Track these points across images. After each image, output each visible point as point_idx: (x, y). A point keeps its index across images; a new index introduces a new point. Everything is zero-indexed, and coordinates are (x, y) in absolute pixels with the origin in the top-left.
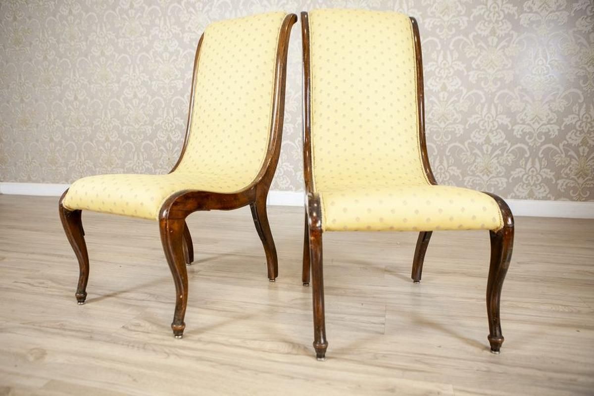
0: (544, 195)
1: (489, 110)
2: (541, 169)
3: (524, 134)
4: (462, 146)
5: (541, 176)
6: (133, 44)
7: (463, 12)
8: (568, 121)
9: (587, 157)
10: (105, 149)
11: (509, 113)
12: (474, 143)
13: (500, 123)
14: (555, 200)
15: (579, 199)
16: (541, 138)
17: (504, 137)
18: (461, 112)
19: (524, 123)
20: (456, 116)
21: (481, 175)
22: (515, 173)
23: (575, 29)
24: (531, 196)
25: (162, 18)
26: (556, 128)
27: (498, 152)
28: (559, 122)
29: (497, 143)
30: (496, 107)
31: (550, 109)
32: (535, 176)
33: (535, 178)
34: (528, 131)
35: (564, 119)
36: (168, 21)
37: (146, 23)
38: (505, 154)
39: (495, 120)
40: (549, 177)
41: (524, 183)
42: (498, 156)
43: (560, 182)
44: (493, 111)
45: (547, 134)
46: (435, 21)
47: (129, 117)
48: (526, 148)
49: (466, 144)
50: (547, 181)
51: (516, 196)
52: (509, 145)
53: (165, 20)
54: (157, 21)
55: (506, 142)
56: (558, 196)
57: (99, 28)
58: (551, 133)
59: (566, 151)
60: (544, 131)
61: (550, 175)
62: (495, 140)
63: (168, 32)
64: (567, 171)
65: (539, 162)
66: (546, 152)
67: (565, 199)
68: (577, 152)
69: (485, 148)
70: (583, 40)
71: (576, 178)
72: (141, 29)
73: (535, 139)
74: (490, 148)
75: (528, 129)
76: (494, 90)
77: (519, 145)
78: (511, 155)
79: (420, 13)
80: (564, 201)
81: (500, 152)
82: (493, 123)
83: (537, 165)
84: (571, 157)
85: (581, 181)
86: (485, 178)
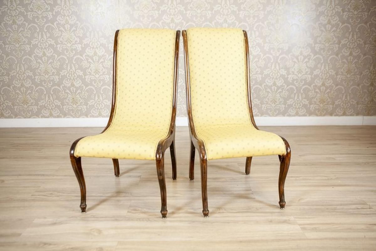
0: (304, 113)
1: (275, 67)
2: (302, 99)
3: (293, 80)
4: (260, 87)
5: (302, 103)
7: (262, 8)
8: (316, 72)
9: (325, 92)
10: (21, 92)
11: (287, 69)
12: (267, 85)
13: (281, 74)
14: (309, 116)
15: (321, 115)
16: (302, 82)
17: (283, 81)
18: (260, 67)
19: (293, 74)
20: (257, 69)
21: (271, 103)
22: (289, 102)
23: (319, 22)
24: (297, 114)
26: (310, 76)
27: (280, 90)
28: (311, 73)
29: (279, 85)
30: (279, 65)
31: (307, 66)
32: (299, 103)
33: (299, 105)
34: (295, 78)
35: (314, 72)
38: (284, 92)
40: (306, 103)
41: (293, 108)
42: (280, 92)
43: (312, 106)
44: (277, 67)
45: (305, 80)
46: (245, 13)
47: (40, 70)
48: (295, 88)
49: (263, 86)
50: (305, 106)
51: (289, 114)
52: (286, 87)
54: (59, 2)
55: (284, 84)
56: (311, 114)
58: (307, 79)
59: (315, 89)
60: (304, 78)
61: (307, 102)
62: (280, 83)
63: (68, 10)
64: (315, 100)
65: (301, 95)
66: (304, 90)
68: (320, 90)
69: (273, 88)
70: (323, 28)
71: (319, 104)
73: (299, 83)
74: (276, 88)
75: (295, 77)
76: (278, 55)
77: (291, 86)
78: (287, 91)
79: (237, 8)
80: (314, 116)
82: (277, 74)
83: (300, 98)
84: (317, 92)
85: (321, 105)
86: (273, 105)
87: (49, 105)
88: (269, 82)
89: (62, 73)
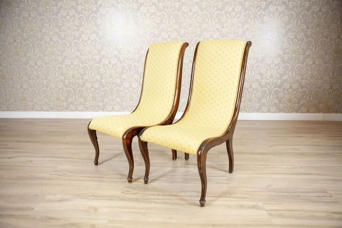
0: (274, 110)
2: (273, 99)
3: (266, 83)
5: (273, 102)
6: (70, 35)
7: (240, 26)
8: (284, 78)
9: (292, 94)
10: (56, 92)
11: (261, 75)
13: (256, 79)
14: (279, 113)
15: (288, 112)
16: (273, 86)
17: (258, 85)
19: (266, 79)
21: (248, 102)
22: (263, 101)
23: (288, 37)
24: (269, 111)
25: (87, 22)
26: (280, 81)
28: (281, 78)
29: (255, 87)
30: (254, 71)
31: (277, 72)
33: (271, 103)
34: (268, 82)
36: (90, 24)
37: (76, 24)
38: (258, 93)
39: (254, 77)
41: (266, 106)
42: (255, 93)
43: (281, 105)
45: (276, 84)
46: (227, 30)
47: (69, 75)
48: (267, 90)
50: (275, 104)
51: (263, 111)
52: (260, 89)
53: (88, 23)
54: (83, 23)
55: (259, 87)
56: (280, 111)
57: (48, 25)
58: (278, 83)
59: (284, 91)
60: (274, 82)
61: (277, 102)
63: (90, 30)
64: (284, 100)
65: (272, 96)
66: (275, 91)
67: (283, 112)
68: (288, 91)
69: (249, 89)
70: (291, 42)
71: (287, 103)
72: (74, 27)
73: (271, 86)
74: (252, 90)
76: (253, 63)
77: (264, 88)
78: (261, 93)
79: (221, 26)
80: (282, 113)
81: (256, 92)
82: (253, 79)
84: (285, 94)
85: (289, 104)
86: (250, 103)
87: (75, 102)
89: (85, 78)
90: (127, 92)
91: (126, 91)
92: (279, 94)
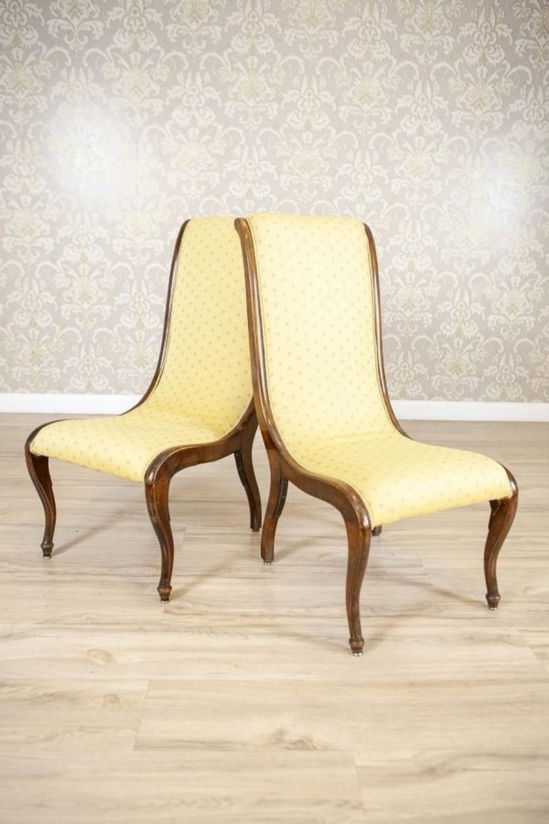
0: (517, 396)
1: (462, 297)
2: (515, 367)
3: (499, 326)
4: (429, 339)
5: (516, 374)
8: (545, 312)
11: (486, 302)
12: (443, 336)
13: (474, 312)
14: (528, 401)
16: (516, 332)
17: (477, 329)
18: (431, 298)
19: (499, 313)
20: (424, 302)
21: (450, 373)
22: (488, 372)
24: (504, 397)
26: (533, 319)
27: (470, 347)
28: (537, 313)
29: (469, 335)
30: (470, 293)
31: (528, 298)
32: (509, 374)
33: (508, 377)
34: (503, 322)
35: (542, 310)
38: (478, 350)
39: (468, 308)
40: (523, 375)
41: (497, 383)
42: (470, 351)
43: (534, 381)
44: (466, 299)
45: (523, 326)
48: (501, 342)
49: (435, 337)
50: (520, 380)
51: (487, 397)
52: (482, 338)
55: (478, 335)
56: (532, 397)
58: (527, 325)
60: (520, 323)
61: (525, 373)
62: (471, 331)
65: (514, 358)
66: (521, 347)
67: (538, 400)
69: (456, 341)
73: (510, 333)
74: (461, 342)
75: (502, 320)
76: (468, 273)
77: (492, 339)
78: (483, 350)
80: (537, 402)
81: (472, 347)
82: (466, 313)
83: (512, 363)
86: (455, 377)
88: (448, 329)
90: (128, 343)
91: (128, 338)
92: (529, 354)
